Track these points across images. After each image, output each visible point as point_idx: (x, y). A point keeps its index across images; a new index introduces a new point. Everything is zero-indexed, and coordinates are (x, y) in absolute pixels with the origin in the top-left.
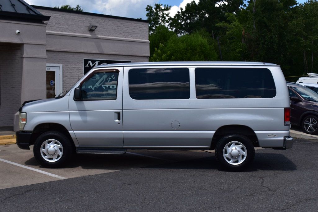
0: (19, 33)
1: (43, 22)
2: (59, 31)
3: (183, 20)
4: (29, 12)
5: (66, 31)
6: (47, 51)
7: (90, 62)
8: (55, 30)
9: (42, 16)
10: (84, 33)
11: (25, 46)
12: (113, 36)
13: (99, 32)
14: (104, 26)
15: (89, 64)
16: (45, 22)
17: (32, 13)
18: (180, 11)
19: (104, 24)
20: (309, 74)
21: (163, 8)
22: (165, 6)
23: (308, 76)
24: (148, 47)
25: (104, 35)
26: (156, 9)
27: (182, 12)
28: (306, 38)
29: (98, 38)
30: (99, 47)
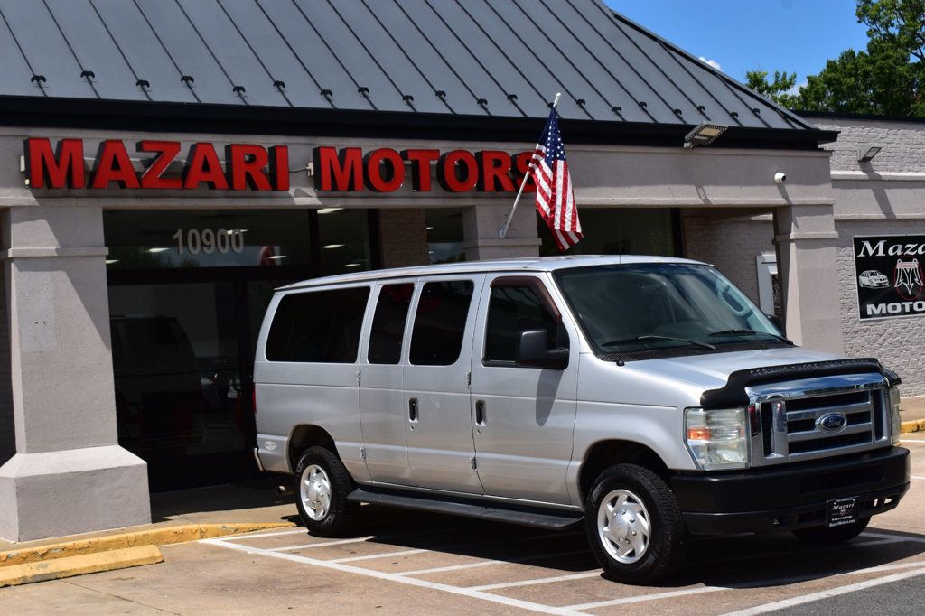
0: (784, 178)
1: (819, 146)
4: (790, 124)
6: (837, 222)
7: (867, 244)
9: (818, 132)
11: (793, 210)
12: (909, 171)
13: (878, 163)
14: (889, 145)
15: (866, 250)
16: (826, 146)
17: (798, 127)
19: (889, 141)
25: (891, 170)
29: (879, 179)
30: (884, 203)
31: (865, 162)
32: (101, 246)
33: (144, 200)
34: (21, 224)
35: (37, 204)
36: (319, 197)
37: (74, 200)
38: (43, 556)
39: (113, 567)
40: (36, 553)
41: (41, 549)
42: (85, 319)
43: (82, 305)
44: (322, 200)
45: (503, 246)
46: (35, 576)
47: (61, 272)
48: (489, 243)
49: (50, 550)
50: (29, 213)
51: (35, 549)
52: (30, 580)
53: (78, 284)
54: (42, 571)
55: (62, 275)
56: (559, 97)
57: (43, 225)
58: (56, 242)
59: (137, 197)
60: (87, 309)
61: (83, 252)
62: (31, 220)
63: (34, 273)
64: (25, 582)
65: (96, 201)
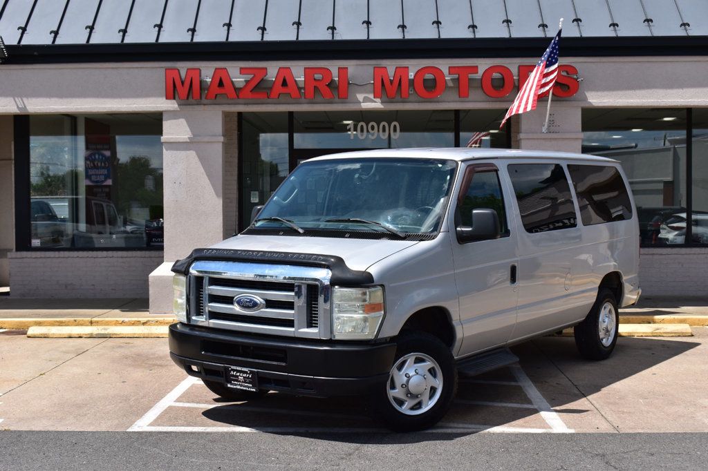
32: (219, 136)
33: (250, 106)
34: (169, 122)
35: (179, 109)
36: (382, 102)
37: (203, 106)
38: (144, 324)
39: (146, 336)
40: (139, 321)
41: (144, 320)
42: (205, 181)
43: (205, 173)
44: (385, 104)
45: (544, 139)
46: (99, 334)
47: (191, 151)
48: (531, 136)
49: (149, 321)
50: (174, 115)
51: (140, 319)
52: (95, 336)
53: (203, 160)
54: (103, 332)
55: (192, 154)
56: (563, 22)
57: (183, 122)
58: (190, 133)
59: (245, 104)
60: (207, 176)
61: (206, 139)
62: (175, 119)
63: (175, 152)
64: (91, 337)
65: (217, 107)
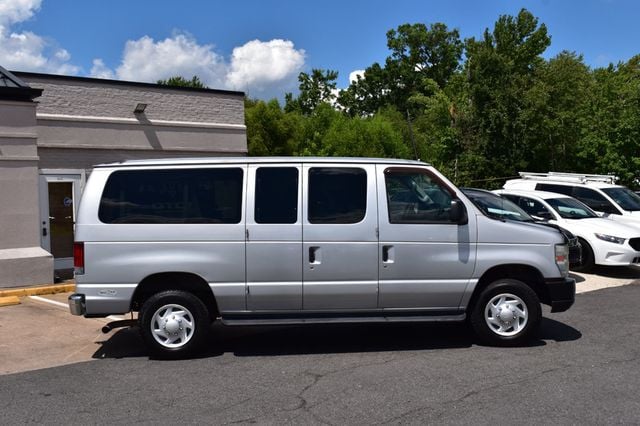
1: (31, 99)
2: (78, 114)
3: (362, 93)
4: (5, 83)
5: (90, 115)
6: (39, 148)
8: (70, 113)
10: (124, 117)
12: (179, 120)
13: (151, 114)
14: (162, 104)
16: (35, 100)
17: (10, 84)
18: (357, 80)
19: (162, 100)
20: (521, 173)
21: (325, 75)
22: (328, 72)
23: (520, 178)
24: (244, 137)
25: (163, 119)
26: (314, 78)
27: (360, 81)
28: (552, 117)
29: (150, 124)
30: (153, 139)
31: (139, 112)
